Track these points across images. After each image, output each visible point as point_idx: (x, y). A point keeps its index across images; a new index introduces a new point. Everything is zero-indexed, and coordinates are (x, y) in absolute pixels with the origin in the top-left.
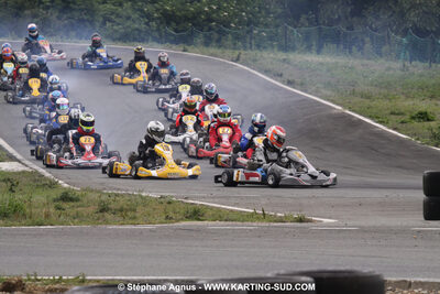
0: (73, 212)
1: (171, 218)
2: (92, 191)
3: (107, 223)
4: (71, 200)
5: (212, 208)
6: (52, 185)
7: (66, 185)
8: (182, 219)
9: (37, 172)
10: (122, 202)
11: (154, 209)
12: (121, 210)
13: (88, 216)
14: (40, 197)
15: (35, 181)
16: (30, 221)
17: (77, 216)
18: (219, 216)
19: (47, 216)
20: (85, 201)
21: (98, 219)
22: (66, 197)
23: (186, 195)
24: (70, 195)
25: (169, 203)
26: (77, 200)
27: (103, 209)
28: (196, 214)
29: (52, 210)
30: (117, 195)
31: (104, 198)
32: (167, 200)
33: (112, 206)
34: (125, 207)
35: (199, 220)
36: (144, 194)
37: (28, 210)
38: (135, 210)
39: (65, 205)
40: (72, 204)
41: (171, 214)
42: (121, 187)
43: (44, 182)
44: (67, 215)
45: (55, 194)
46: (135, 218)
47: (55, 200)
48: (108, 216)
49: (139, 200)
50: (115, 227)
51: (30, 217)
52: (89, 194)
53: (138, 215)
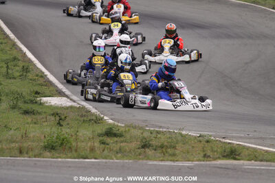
0: (116, 147)
1: (209, 156)
2: (135, 127)
3: (148, 159)
4: (115, 135)
5: (248, 148)
6: (98, 120)
7: (111, 121)
8: (219, 158)
9: (84, 108)
10: (163, 139)
11: (193, 147)
12: (162, 147)
13: (130, 151)
14: (86, 132)
15: (82, 116)
16: (75, 155)
17: (120, 151)
18: (255, 156)
19: (92, 150)
20: (128, 136)
21: (140, 155)
22: (110, 133)
23: (224, 135)
24: (115, 131)
25: (208, 142)
26: (121, 135)
27: (145, 146)
28: (233, 153)
29: (97, 144)
30: (158, 132)
31: (146, 135)
32: (206, 138)
33: (154, 143)
34: (166, 144)
35: (235, 159)
36: (184, 133)
37: (74, 144)
38: (174, 147)
39: (109, 140)
40: (116, 139)
41: (209, 153)
42: (163, 125)
43: (89, 118)
44: (111, 150)
45: (100, 129)
46: (174, 155)
47: (100, 135)
48: (149, 152)
49: (180, 138)
50: (155, 163)
51: (76, 151)
52: (132, 130)
53: (177, 152)
